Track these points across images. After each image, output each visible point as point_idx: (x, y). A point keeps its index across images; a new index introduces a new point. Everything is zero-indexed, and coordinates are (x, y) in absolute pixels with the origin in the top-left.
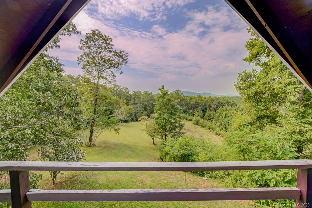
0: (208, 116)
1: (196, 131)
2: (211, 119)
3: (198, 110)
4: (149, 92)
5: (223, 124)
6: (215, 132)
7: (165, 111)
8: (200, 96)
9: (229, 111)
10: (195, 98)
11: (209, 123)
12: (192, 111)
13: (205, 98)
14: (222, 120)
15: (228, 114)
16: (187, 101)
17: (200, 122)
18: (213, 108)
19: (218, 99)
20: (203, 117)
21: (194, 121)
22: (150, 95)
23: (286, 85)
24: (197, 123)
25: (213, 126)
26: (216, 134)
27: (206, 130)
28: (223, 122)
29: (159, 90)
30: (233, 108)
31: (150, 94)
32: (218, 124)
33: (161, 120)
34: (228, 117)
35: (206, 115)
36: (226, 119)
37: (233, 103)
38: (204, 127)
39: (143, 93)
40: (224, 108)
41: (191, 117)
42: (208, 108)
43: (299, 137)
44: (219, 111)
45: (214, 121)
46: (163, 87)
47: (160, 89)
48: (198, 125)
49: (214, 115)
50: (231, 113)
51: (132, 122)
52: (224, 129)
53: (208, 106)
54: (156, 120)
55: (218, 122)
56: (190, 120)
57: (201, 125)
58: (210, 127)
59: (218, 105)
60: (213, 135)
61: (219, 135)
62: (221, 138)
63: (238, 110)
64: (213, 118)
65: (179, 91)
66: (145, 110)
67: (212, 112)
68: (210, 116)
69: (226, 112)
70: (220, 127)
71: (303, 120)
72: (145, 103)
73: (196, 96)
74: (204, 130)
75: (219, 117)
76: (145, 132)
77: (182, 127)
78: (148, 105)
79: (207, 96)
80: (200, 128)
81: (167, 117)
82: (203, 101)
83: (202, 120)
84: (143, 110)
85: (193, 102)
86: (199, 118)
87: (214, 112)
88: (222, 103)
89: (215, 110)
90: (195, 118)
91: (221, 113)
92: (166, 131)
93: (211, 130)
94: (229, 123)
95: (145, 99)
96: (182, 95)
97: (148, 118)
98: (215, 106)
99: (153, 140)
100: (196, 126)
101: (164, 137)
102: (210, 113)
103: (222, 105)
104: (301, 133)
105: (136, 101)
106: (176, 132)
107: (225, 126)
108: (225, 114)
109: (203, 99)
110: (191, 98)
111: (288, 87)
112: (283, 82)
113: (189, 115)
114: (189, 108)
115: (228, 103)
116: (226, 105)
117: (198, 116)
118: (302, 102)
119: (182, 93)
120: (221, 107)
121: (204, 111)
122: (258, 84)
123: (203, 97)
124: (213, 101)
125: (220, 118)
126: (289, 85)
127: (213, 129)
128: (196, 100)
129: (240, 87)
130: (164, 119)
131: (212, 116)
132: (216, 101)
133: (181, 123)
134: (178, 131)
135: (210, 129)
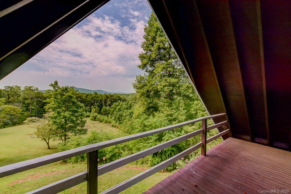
0: (104, 111)
1: (95, 127)
2: (107, 114)
3: (95, 107)
4: (33, 88)
5: (117, 117)
6: (111, 125)
7: (64, 108)
8: (96, 93)
9: (121, 105)
10: (91, 95)
11: (106, 117)
12: (89, 108)
13: (101, 95)
14: (117, 114)
15: (121, 109)
16: (83, 97)
17: (98, 117)
18: (108, 104)
19: (112, 96)
20: (100, 113)
21: (92, 117)
22: (35, 92)
23: (164, 86)
24: (95, 119)
25: (109, 120)
26: (113, 126)
27: (104, 124)
28: (118, 116)
29: (50, 86)
30: (124, 103)
31: (35, 90)
32: (113, 118)
33: (60, 119)
34: (121, 111)
35: (102, 110)
36: (119, 113)
37: (124, 99)
38: (101, 122)
39: (22, 89)
40: (117, 103)
41: (88, 114)
42: (103, 104)
43: (170, 117)
44: (113, 106)
45: (110, 116)
46: (56, 83)
47: (52, 85)
48: (96, 120)
49: (109, 110)
50: (123, 107)
51: (5, 127)
52: (118, 121)
53: (103, 102)
54: (54, 120)
55: (113, 116)
56: (87, 117)
57: (98, 120)
58: (106, 121)
59: (113, 101)
60: (110, 127)
61: (115, 127)
62: (117, 129)
63: (128, 104)
64: (109, 113)
65: (74, 88)
66: (27, 110)
67: (108, 107)
68: (106, 111)
69: (119, 107)
70: (115, 120)
71: (171, 107)
72: (26, 102)
73: (92, 93)
74: (102, 125)
75: (113, 111)
76: (35, 136)
77: (84, 124)
78: (32, 104)
79: (103, 94)
80: (99, 123)
81: (68, 115)
82: (99, 98)
83: (99, 115)
84: (25, 110)
85: (89, 98)
86: (96, 114)
87: (109, 108)
88: (115, 99)
89: (110, 106)
90: (93, 114)
91: (115, 108)
92: (65, 130)
93: (108, 124)
94: (121, 115)
95: (27, 97)
96: (78, 92)
97: (38, 119)
98: (110, 102)
99: (48, 143)
100: (94, 122)
101: (63, 138)
102: (106, 109)
103: (115, 101)
104: (171, 115)
105: (11, 98)
106: (78, 130)
107: (119, 119)
108: (119, 108)
109: (99, 96)
110: (87, 96)
111: (165, 88)
112: (163, 85)
113: (86, 112)
114: (86, 105)
115: (120, 99)
116: (119, 101)
117: (95, 112)
118: (169, 97)
119: (78, 90)
120: (115, 103)
121: (100, 107)
122: (149, 85)
123: (99, 94)
124: (108, 97)
125: (115, 112)
126: (165, 86)
127: (110, 122)
128: (93, 97)
129: (136, 86)
130: (65, 117)
131: (108, 111)
132: (111, 97)
133: (83, 120)
134: (80, 128)
135: (106, 123)
